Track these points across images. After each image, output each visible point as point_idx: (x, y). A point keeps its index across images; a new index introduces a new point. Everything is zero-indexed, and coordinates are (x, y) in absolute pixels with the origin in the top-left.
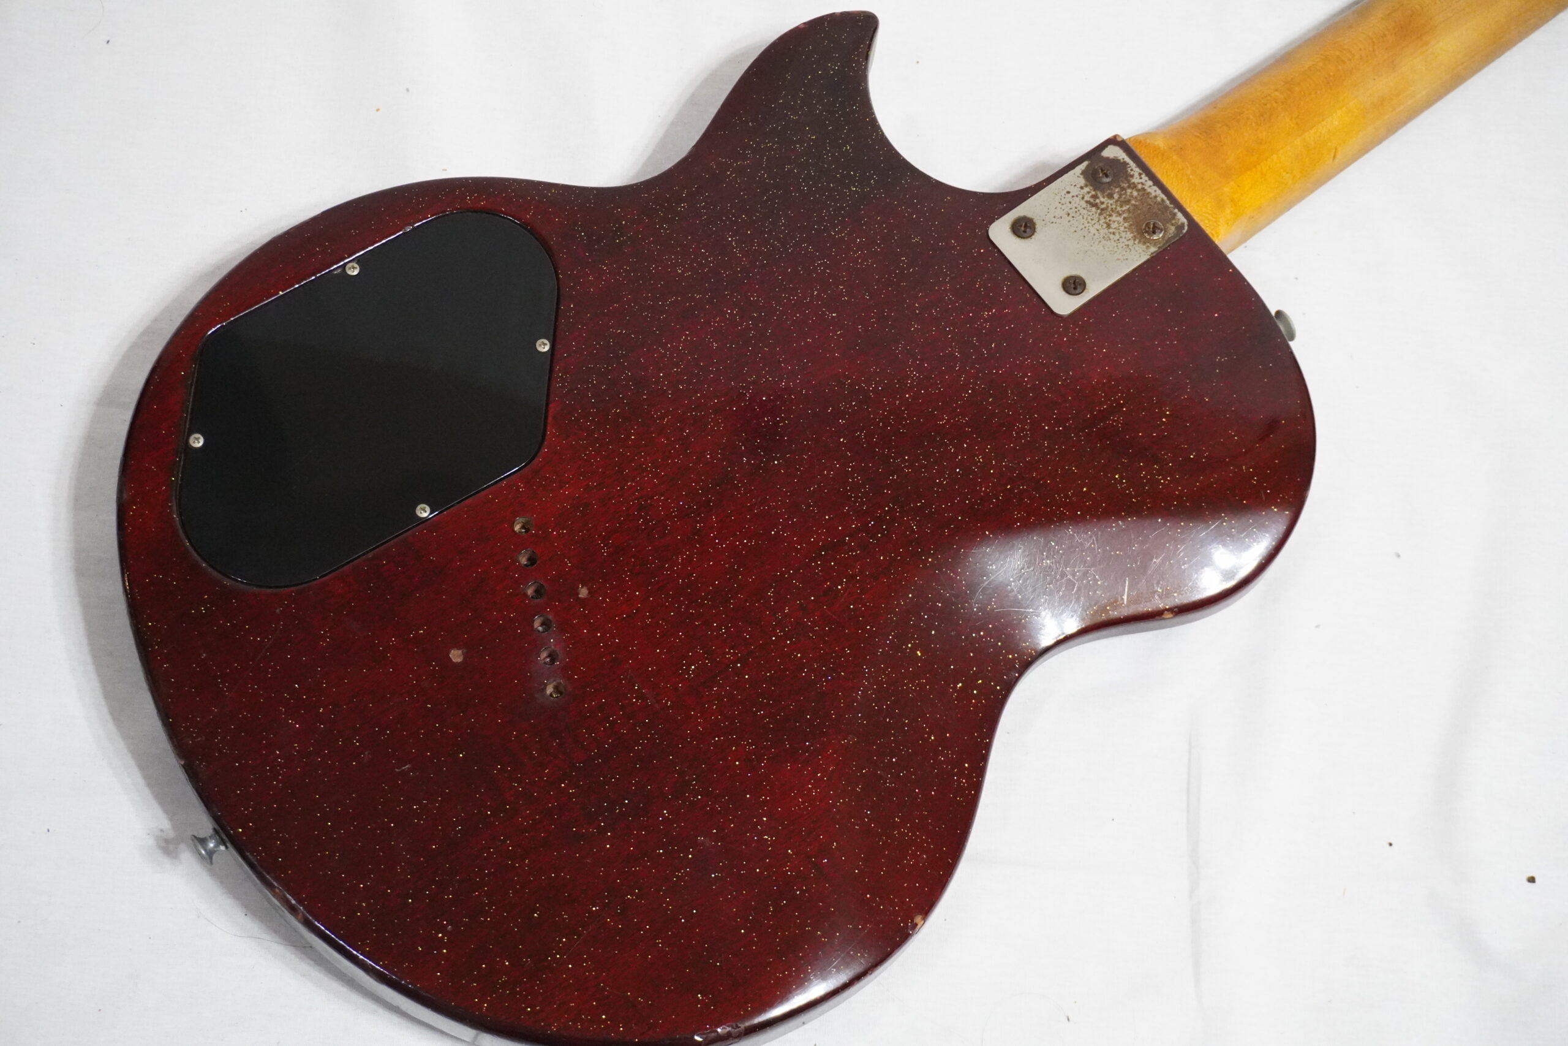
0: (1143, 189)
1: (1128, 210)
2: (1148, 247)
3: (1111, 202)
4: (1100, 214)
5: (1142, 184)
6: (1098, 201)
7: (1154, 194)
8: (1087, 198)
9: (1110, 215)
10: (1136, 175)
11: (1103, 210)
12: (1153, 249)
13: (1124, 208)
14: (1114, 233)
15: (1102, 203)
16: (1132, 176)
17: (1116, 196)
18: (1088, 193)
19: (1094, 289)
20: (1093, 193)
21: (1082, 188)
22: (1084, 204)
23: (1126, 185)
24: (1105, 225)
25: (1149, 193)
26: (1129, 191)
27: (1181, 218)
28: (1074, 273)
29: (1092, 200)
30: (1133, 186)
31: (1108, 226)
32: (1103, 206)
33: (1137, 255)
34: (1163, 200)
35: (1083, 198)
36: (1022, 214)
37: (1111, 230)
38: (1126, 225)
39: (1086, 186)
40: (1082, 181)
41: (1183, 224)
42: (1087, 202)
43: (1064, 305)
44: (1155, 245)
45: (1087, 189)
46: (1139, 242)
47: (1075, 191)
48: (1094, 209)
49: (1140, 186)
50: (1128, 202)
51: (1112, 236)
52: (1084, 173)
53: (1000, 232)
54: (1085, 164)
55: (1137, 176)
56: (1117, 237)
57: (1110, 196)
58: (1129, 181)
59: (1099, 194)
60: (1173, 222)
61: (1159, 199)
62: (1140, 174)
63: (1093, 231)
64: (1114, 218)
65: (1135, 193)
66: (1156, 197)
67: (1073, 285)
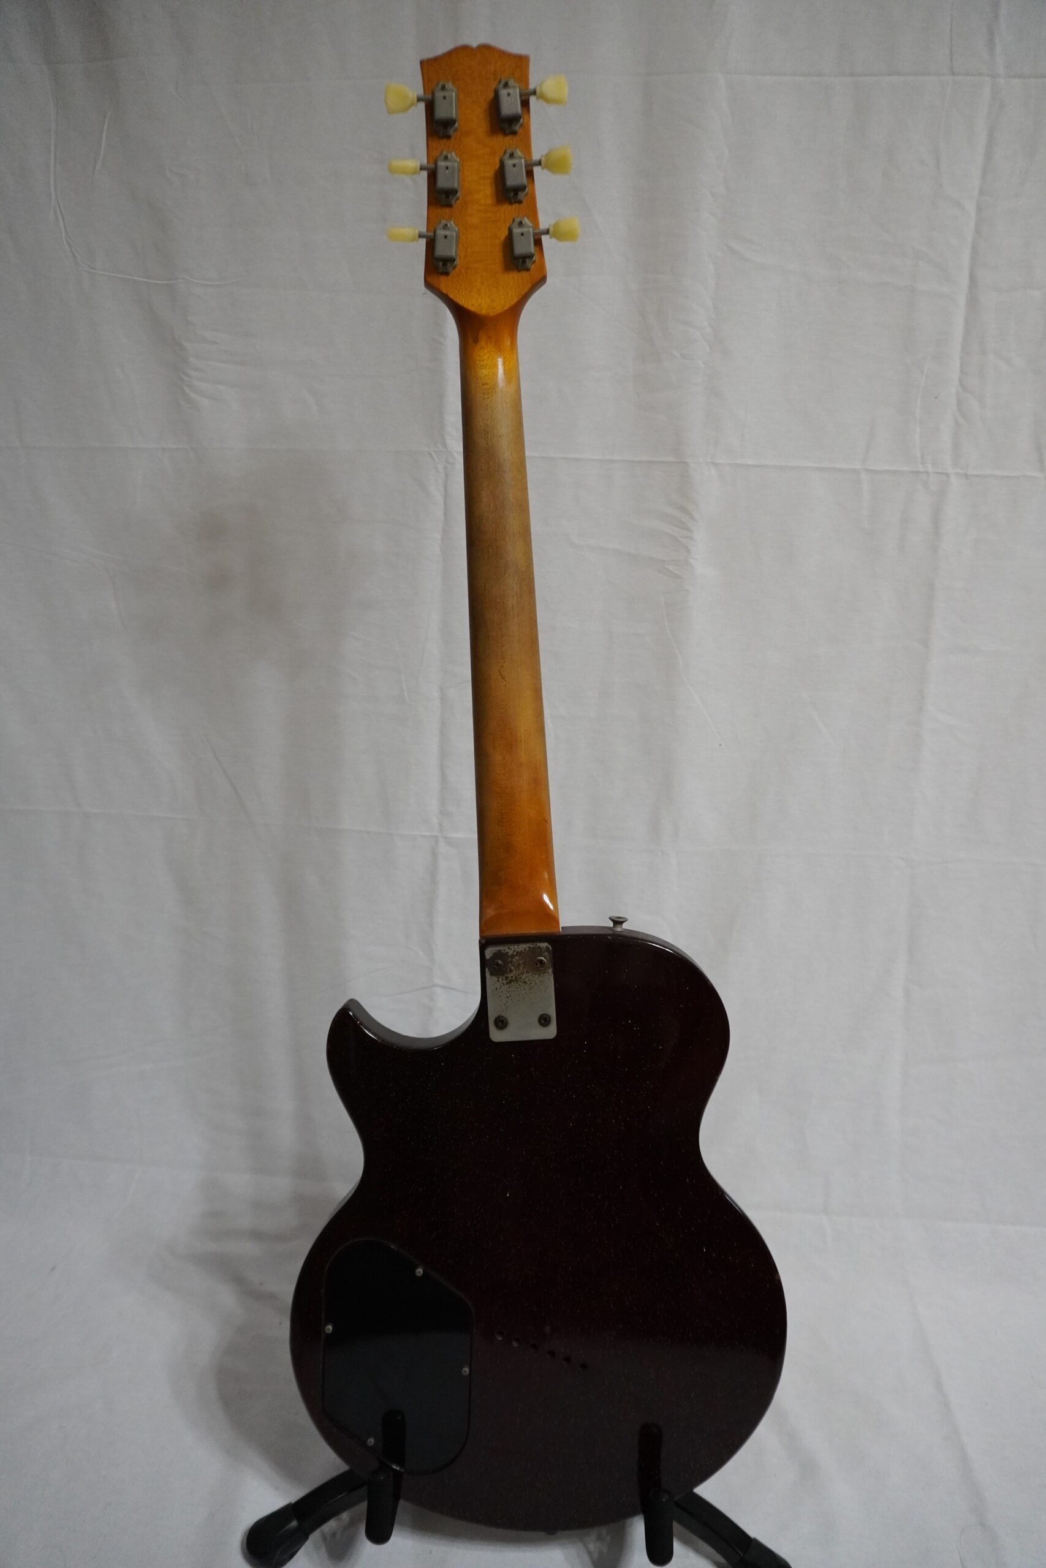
0: (518, 952)
1: (524, 968)
2: (548, 972)
3: (514, 972)
4: (517, 982)
5: (515, 951)
6: (510, 978)
7: (523, 950)
8: (505, 982)
9: (521, 978)
10: (509, 950)
11: (515, 979)
12: (550, 971)
13: (521, 969)
14: (531, 983)
15: (512, 977)
16: (507, 953)
17: (513, 968)
18: (503, 979)
19: (552, 1012)
20: (504, 978)
21: (498, 981)
22: (507, 986)
23: (510, 959)
24: (524, 984)
25: (521, 951)
26: (514, 960)
27: (544, 945)
28: (538, 1016)
29: (507, 981)
30: (513, 956)
31: (525, 983)
32: (514, 978)
33: (546, 984)
34: (529, 947)
35: (504, 984)
36: (494, 1019)
37: (529, 983)
38: (530, 974)
39: (499, 978)
40: (495, 979)
41: (547, 947)
42: (507, 984)
43: (550, 1032)
44: (549, 968)
45: (500, 979)
46: (543, 974)
47: (498, 985)
48: (512, 983)
49: (515, 953)
50: (519, 965)
51: (532, 985)
52: (492, 974)
53: (497, 1036)
54: (487, 970)
55: (511, 949)
56: (533, 982)
57: (511, 971)
58: (509, 956)
59: (507, 975)
60: (543, 951)
61: (527, 949)
62: (509, 948)
63: (523, 992)
64: (524, 977)
65: (517, 958)
66: (525, 949)
67: (544, 1021)
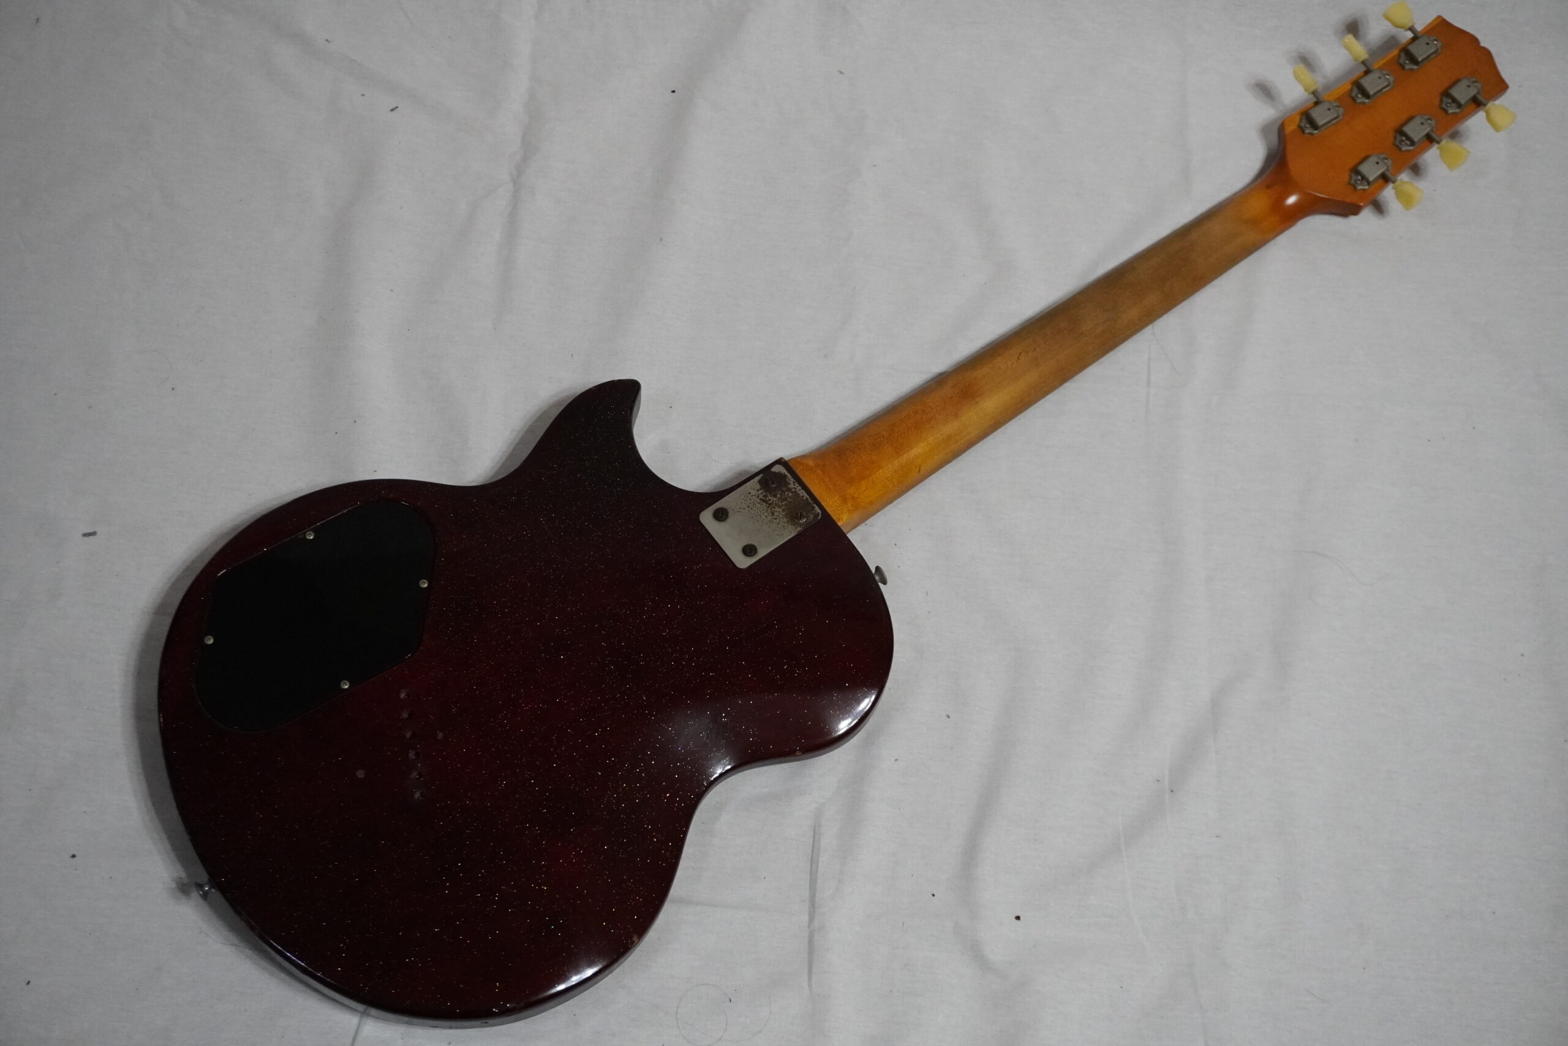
0: (796, 492)
1: (786, 505)
2: (796, 528)
3: (775, 499)
4: (768, 507)
5: (795, 488)
6: (767, 499)
7: (801, 495)
8: (761, 497)
9: (774, 508)
10: (792, 483)
11: (771, 504)
12: (799, 529)
13: (783, 503)
14: (776, 519)
15: (770, 500)
16: (789, 484)
17: (778, 496)
18: (762, 493)
19: (762, 553)
20: (765, 494)
21: (758, 490)
22: (758, 501)
23: (785, 489)
24: (771, 514)
25: (799, 494)
26: (786, 493)
27: (818, 509)
28: (750, 543)
29: (763, 498)
30: (789, 490)
31: (773, 514)
32: (771, 502)
33: (789, 533)
34: (807, 498)
35: (758, 497)
36: (720, 506)
37: (775, 517)
38: (784, 513)
39: (761, 489)
40: (758, 487)
41: (818, 514)
42: (761, 499)
43: (743, 562)
44: (800, 527)
45: (761, 491)
46: (791, 524)
47: (754, 492)
48: (764, 504)
49: (793, 490)
50: (785, 499)
51: (775, 521)
52: (759, 481)
53: (706, 518)
54: (762, 475)
56: (778, 520)
57: (775, 496)
58: (787, 486)
59: (768, 494)
60: (813, 512)
61: (805, 498)
62: (794, 482)
63: (764, 517)
64: (777, 509)
65: (790, 494)
66: (803, 496)
67: (749, 550)
